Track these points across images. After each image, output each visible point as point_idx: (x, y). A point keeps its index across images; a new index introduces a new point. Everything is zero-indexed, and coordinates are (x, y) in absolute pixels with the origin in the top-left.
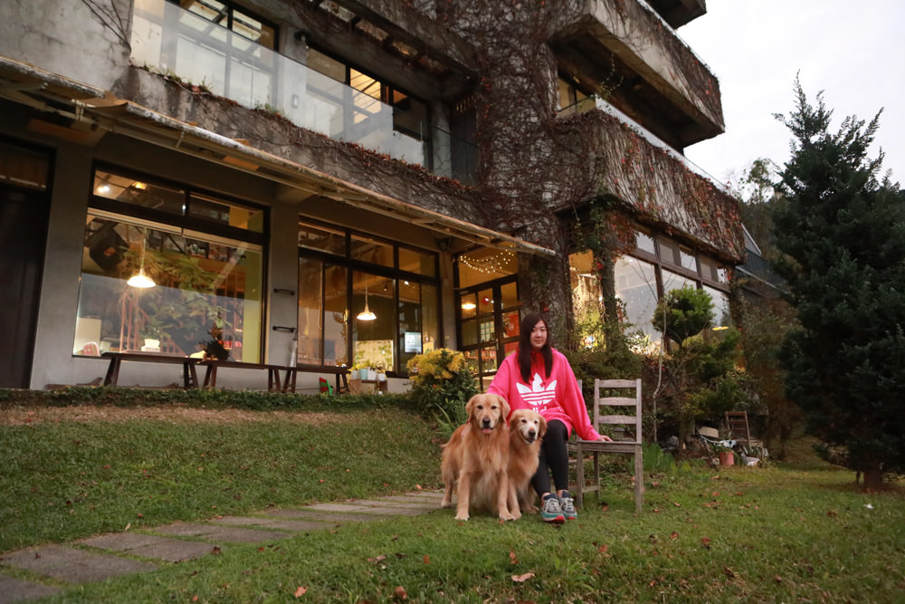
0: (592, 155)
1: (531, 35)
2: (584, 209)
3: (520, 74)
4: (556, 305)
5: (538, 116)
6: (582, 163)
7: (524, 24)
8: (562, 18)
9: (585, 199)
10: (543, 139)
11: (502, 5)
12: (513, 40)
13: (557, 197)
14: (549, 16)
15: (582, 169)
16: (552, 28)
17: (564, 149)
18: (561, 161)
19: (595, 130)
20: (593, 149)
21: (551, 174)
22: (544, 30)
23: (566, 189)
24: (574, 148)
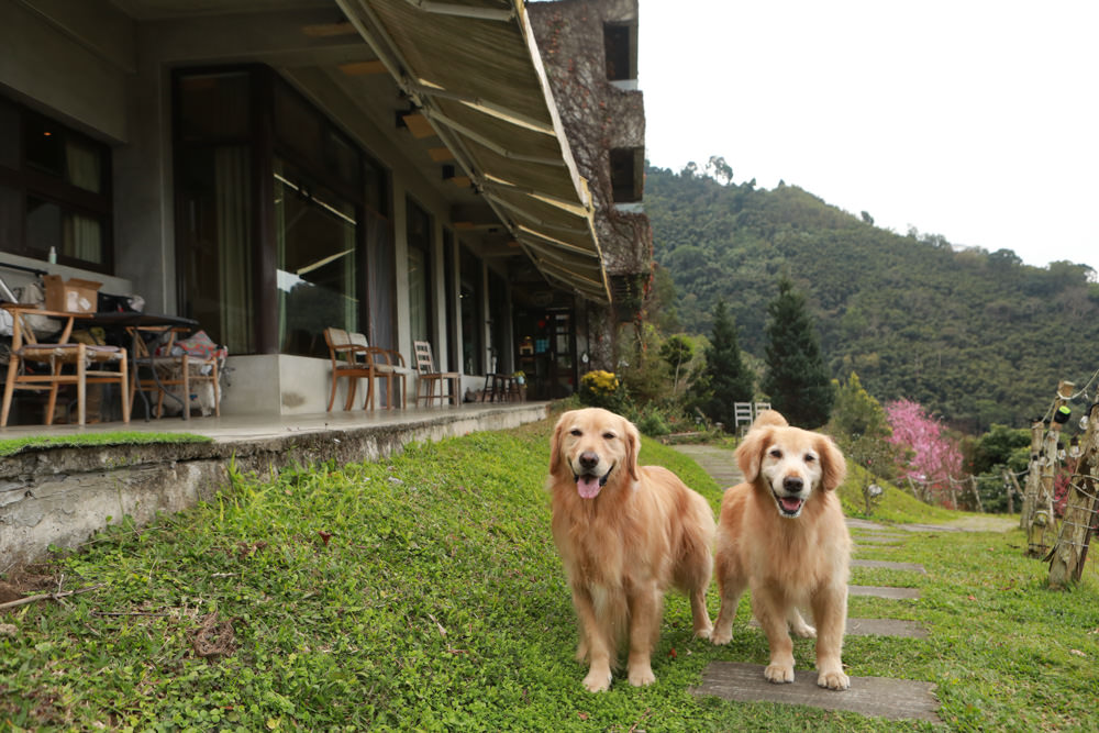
0: (640, 244)
1: (597, 140)
2: (632, 278)
3: (586, 165)
4: (608, 337)
5: (601, 203)
6: (633, 247)
7: (592, 128)
8: (623, 138)
9: (634, 272)
10: (604, 221)
11: (571, 101)
12: (580, 136)
13: (613, 265)
14: (613, 132)
15: (633, 252)
16: (615, 143)
17: (620, 234)
18: (617, 243)
19: (644, 228)
20: (642, 240)
21: (609, 248)
22: (608, 141)
23: (620, 261)
24: (627, 235)
